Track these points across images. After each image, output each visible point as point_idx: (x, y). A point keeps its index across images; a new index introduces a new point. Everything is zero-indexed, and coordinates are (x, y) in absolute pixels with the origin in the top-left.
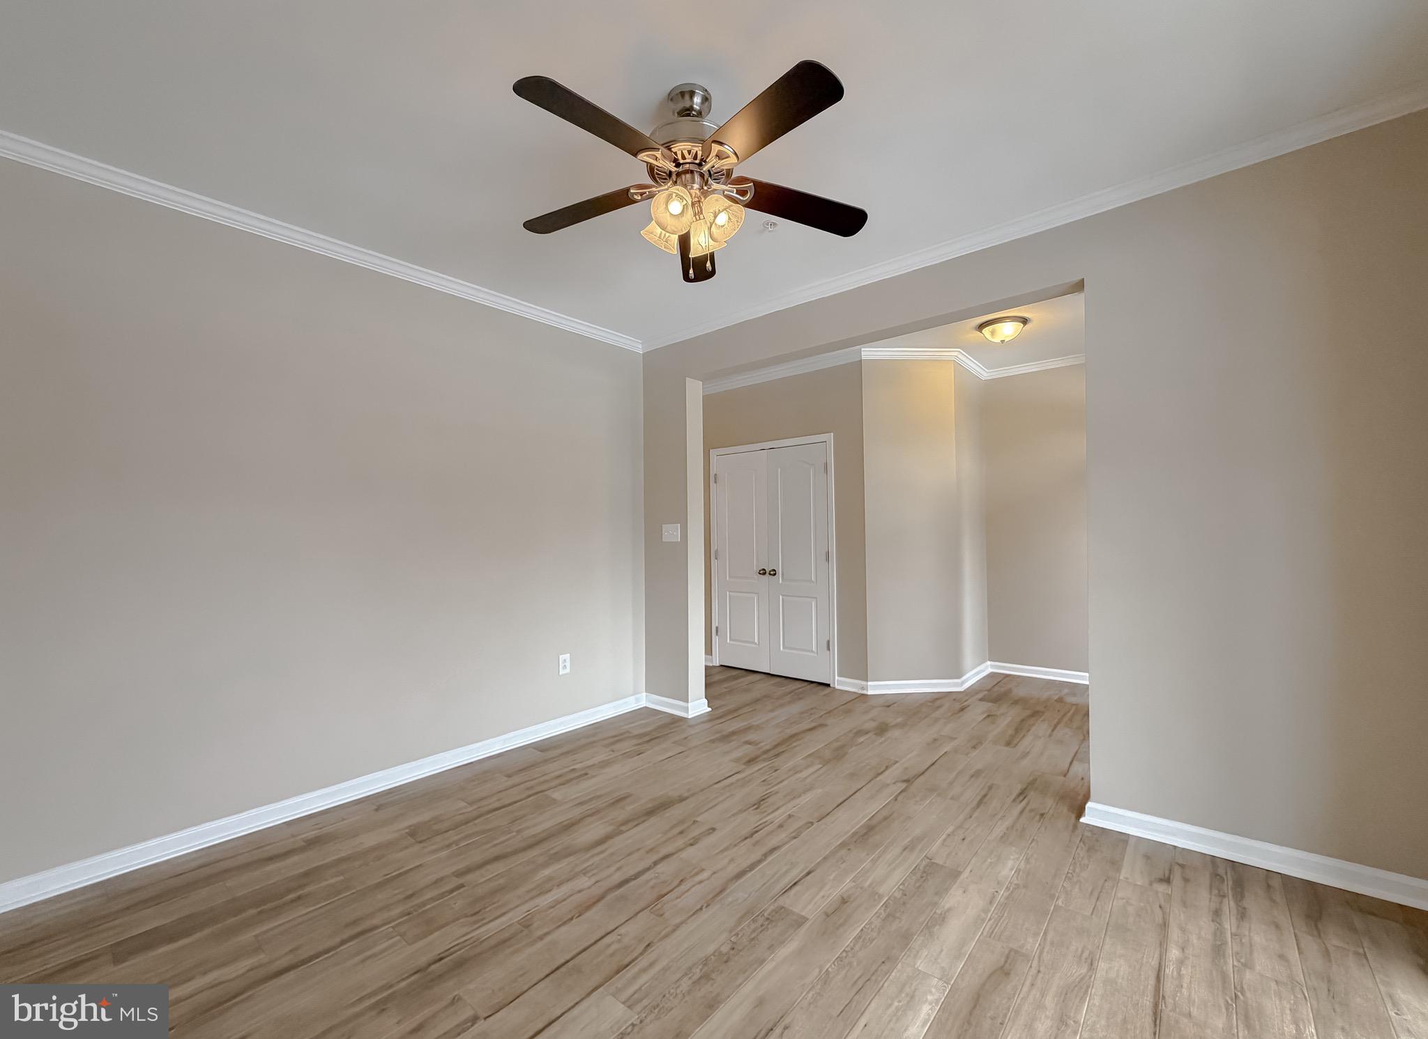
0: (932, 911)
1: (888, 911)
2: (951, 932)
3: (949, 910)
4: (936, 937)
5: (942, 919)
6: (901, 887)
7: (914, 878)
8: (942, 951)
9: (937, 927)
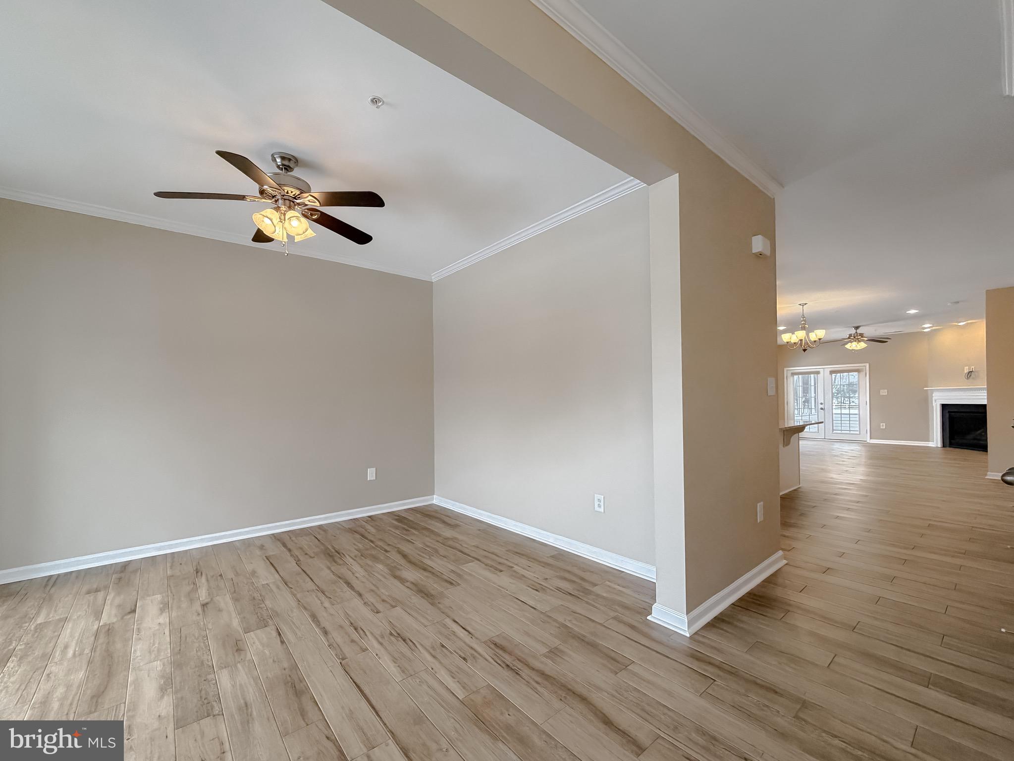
0: (175, 687)
1: (205, 666)
2: (150, 689)
3: (162, 697)
4: (158, 678)
5: (163, 690)
6: (214, 681)
7: (211, 694)
8: (148, 676)
9: (162, 683)
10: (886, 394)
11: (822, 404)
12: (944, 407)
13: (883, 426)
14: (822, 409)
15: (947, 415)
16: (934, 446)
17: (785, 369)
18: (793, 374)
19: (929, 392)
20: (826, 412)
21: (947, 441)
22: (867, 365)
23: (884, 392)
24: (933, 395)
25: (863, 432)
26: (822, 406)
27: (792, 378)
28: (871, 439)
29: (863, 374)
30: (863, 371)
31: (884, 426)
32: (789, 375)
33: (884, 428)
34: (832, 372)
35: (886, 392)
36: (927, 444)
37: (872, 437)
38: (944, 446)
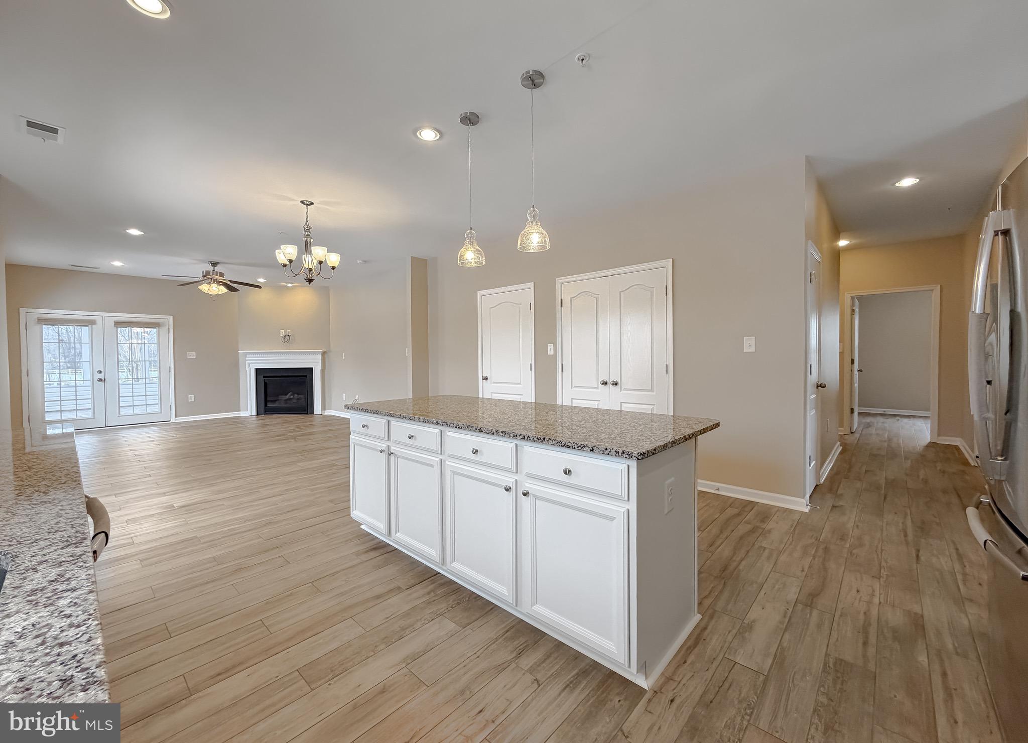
10: (195, 357)
11: (100, 372)
12: (258, 372)
13: (191, 398)
14: (100, 380)
15: (261, 380)
16: (247, 415)
17: (23, 311)
19: (241, 356)
20: (107, 385)
21: (263, 409)
23: (192, 355)
24: (247, 359)
25: (166, 408)
26: (101, 376)
27: (38, 327)
28: (176, 416)
29: (163, 330)
30: (162, 326)
31: (193, 399)
33: (193, 400)
34: (118, 324)
35: (195, 354)
36: (240, 414)
37: (178, 415)
38: (258, 414)
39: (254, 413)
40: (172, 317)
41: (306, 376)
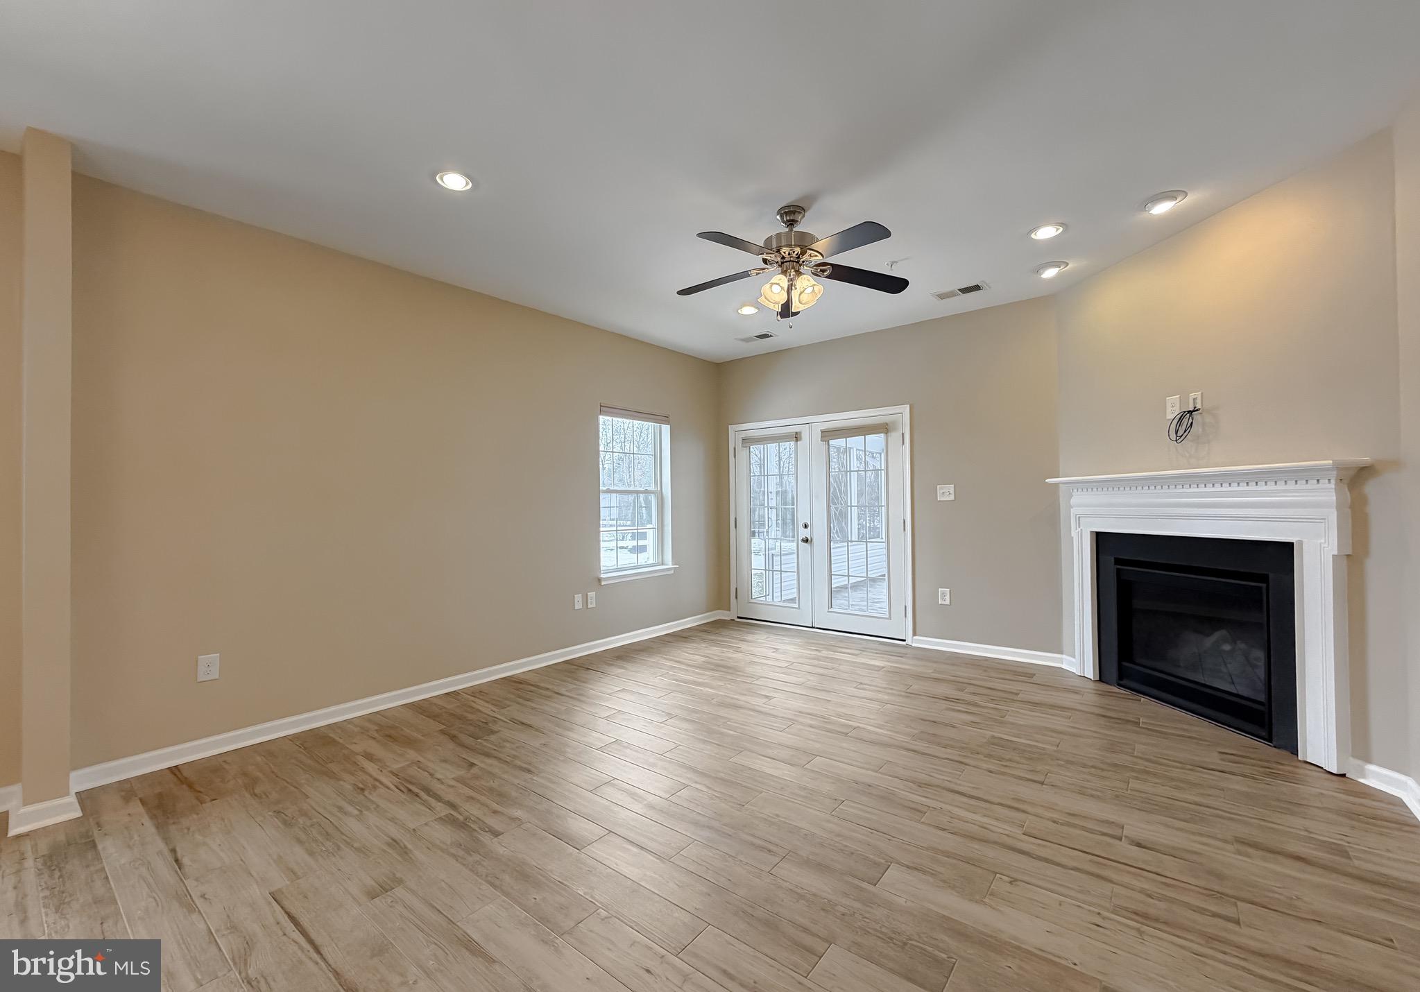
10: (952, 497)
11: (806, 526)
12: (1103, 541)
13: (945, 597)
14: (806, 541)
15: (1112, 568)
16: (1075, 670)
17: (732, 429)
18: (747, 442)
19: (1062, 487)
20: (816, 553)
21: (1113, 672)
22: (906, 409)
23: (946, 493)
24: (1073, 501)
25: (898, 611)
26: (809, 534)
27: (745, 452)
28: (915, 634)
29: (895, 436)
30: (895, 429)
31: (948, 599)
32: (739, 443)
33: (947, 602)
34: (827, 435)
35: (952, 491)
36: (1061, 661)
37: (917, 632)
38: (1102, 678)
39: (1090, 671)
40: (908, 406)
41: (1264, 578)
